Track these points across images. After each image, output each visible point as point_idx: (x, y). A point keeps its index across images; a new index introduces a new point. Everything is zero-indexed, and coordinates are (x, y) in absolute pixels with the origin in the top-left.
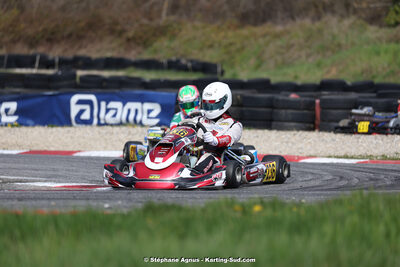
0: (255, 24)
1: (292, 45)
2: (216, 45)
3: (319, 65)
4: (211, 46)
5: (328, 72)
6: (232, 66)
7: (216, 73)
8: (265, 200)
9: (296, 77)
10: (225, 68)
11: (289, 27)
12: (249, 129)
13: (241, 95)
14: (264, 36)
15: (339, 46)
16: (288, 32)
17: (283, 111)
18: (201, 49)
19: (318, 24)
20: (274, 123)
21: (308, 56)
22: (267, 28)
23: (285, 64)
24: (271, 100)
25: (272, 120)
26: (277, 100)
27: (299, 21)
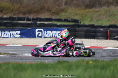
0: (90, 8)
1: (101, 15)
2: (79, 14)
3: (109, 20)
4: (77, 15)
5: (112, 22)
6: (83, 20)
7: (78, 22)
8: (93, 60)
9: (102, 24)
10: (81, 21)
11: (100, 9)
12: (89, 39)
13: (86, 29)
14: (93, 12)
15: (115, 14)
16: (100, 11)
17: (98, 34)
18: (74, 16)
19: (108, 8)
20: (96, 37)
21: (106, 18)
22: (94, 9)
23: (99, 20)
24: (95, 30)
25: (95, 36)
26: (97, 30)
27: (103, 7)
